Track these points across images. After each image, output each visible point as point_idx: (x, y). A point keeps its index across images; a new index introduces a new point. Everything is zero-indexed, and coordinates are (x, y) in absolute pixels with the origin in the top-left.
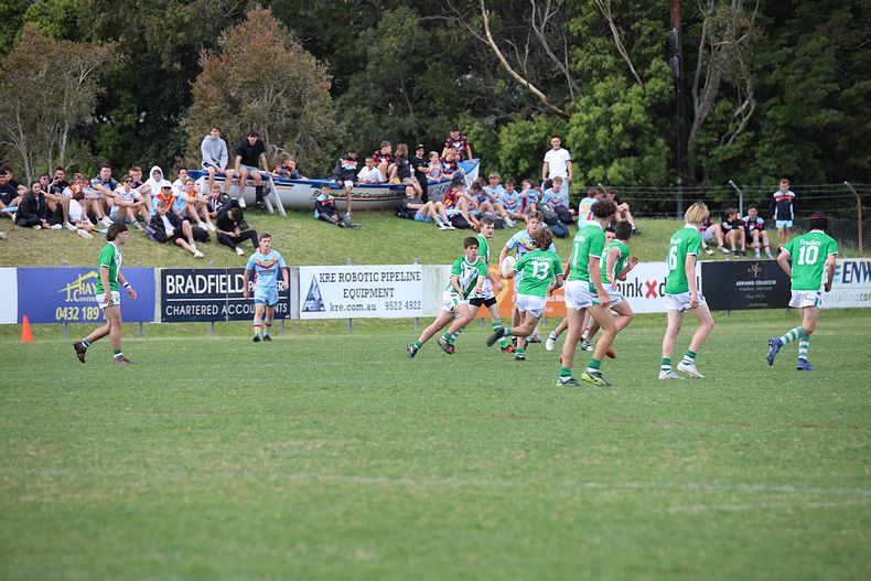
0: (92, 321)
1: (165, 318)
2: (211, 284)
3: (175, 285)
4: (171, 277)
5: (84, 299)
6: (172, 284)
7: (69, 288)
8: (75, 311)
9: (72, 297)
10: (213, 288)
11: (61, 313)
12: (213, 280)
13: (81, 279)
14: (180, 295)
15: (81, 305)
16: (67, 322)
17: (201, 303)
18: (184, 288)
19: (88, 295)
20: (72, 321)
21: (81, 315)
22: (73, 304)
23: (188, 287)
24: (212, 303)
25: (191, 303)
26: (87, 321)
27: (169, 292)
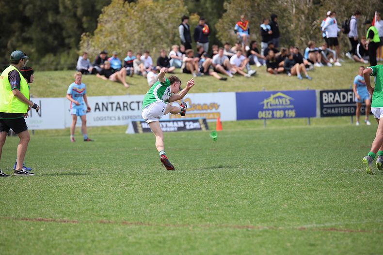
0: (280, 118)
1: (323, 115)
2: (350, 97)
3: (328, 99)
4: (326, 94)
5: (274, 107)
6: (326, 98)
7: (265, 102)
8: (269, 114)
9: (267, 105)
10: (351, 99)
11: (261, 114)
12: (351, 95)
13: (272, 96)
14: (331, 103)
15: (273, 110)
16: (265, 119)
17: (344, 107)
18: (334, 99)
19: (277, 105)
20: (268, 118)
21: (273, 115)
22: (268, 110)
23: (336, 99)
24: (350, 107)
25: (338, 107)
26: (276, 118)
27: (324, 102)
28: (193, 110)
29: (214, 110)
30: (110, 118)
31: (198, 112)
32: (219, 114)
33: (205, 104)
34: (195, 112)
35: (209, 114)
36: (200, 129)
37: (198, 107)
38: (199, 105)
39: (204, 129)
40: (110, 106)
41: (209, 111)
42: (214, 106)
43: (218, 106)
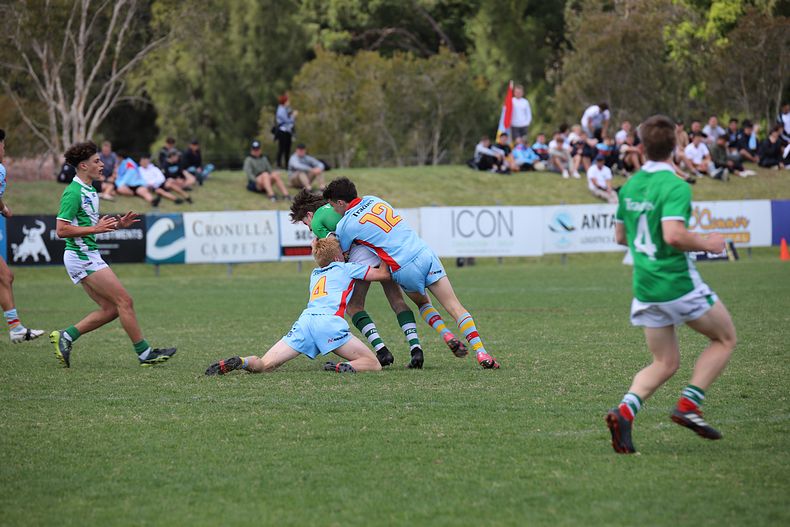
28: (714, 228)
29: (741, 229)
30: (602, 240)
31: (721, 231)
32: (748, 234)
33: (730, 220)
34: (717, 230)
35: (735, 234)
36: (727, 258)
37: (720, 223)
38: (721, 220)
39: (732, 258)
40: (602, 220)
41: (734, 230)
42: (742, 221)
43: (748, 222)
